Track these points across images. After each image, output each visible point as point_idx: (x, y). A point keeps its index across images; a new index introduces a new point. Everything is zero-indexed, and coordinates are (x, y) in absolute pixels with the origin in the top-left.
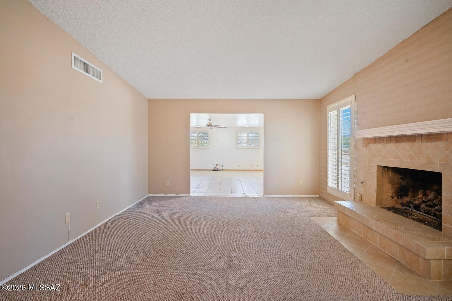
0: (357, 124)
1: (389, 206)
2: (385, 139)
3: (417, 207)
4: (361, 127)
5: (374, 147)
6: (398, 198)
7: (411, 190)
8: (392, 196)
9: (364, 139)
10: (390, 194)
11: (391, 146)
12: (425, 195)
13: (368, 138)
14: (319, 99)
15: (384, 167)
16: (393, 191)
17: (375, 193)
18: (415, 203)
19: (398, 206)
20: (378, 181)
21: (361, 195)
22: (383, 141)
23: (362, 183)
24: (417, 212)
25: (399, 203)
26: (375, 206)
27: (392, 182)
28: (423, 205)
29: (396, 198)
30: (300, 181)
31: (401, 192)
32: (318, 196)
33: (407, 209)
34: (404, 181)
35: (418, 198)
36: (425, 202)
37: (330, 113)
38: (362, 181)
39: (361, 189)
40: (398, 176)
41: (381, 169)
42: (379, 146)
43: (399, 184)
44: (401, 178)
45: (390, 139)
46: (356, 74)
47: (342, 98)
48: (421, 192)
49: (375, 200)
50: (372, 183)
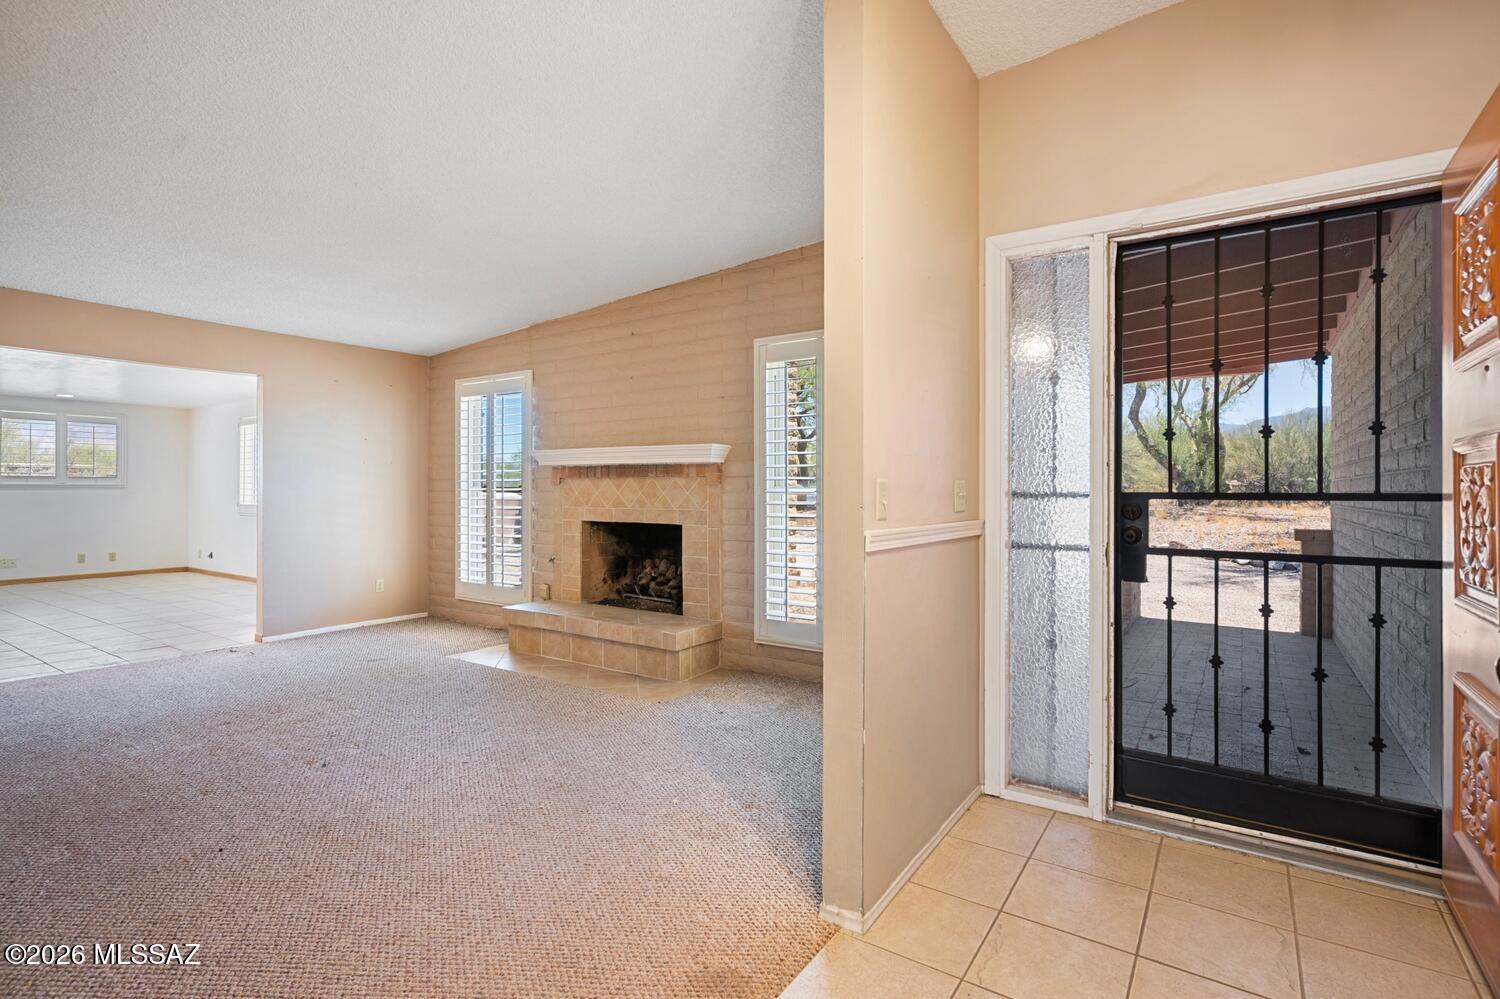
0: (538, 435)
1: (601, 599)
2: (599, 471)
3: (644, 590)
4: (546, 441)
5: (577, 485)
6: (613, 582)
7: (630, 563)
8: (604, 579)
9: (555, 468)
10: (601, 576)
11: (607, 485)
12: (654, 567)
13: (564, 467)
14: (426, 357)
15: (593, 523)
16: (605, 570)
17: (579, 577)
18: (641, 583)
19: (614, 596)
20: (584, 553)
21: (549, 588)
22: (595, 475)
23: (552, 560)
24: (645, 597)
25: (615, 589)
26: (580, 602)
27: (604, 552)
28: (653, 584)
29: (610, 582)
30: (379, 581)
31: (617, 569)
32: (425, 614)
33: (630, 598)
34: (621, 547)
35: (646, 573)
36: (654, 579)
37: (463, 399)
38: (549, 557)
39: (550, 576)
40: (613, 540)
41: (588, 526)
42: (587, 482)
43: (613, 555)
44: (618, 544)
45: (608, 471)
46: (535, 327)
47: (497, 372)
48: (647, 563)
49: (579, 590)
50: (572, 558)
